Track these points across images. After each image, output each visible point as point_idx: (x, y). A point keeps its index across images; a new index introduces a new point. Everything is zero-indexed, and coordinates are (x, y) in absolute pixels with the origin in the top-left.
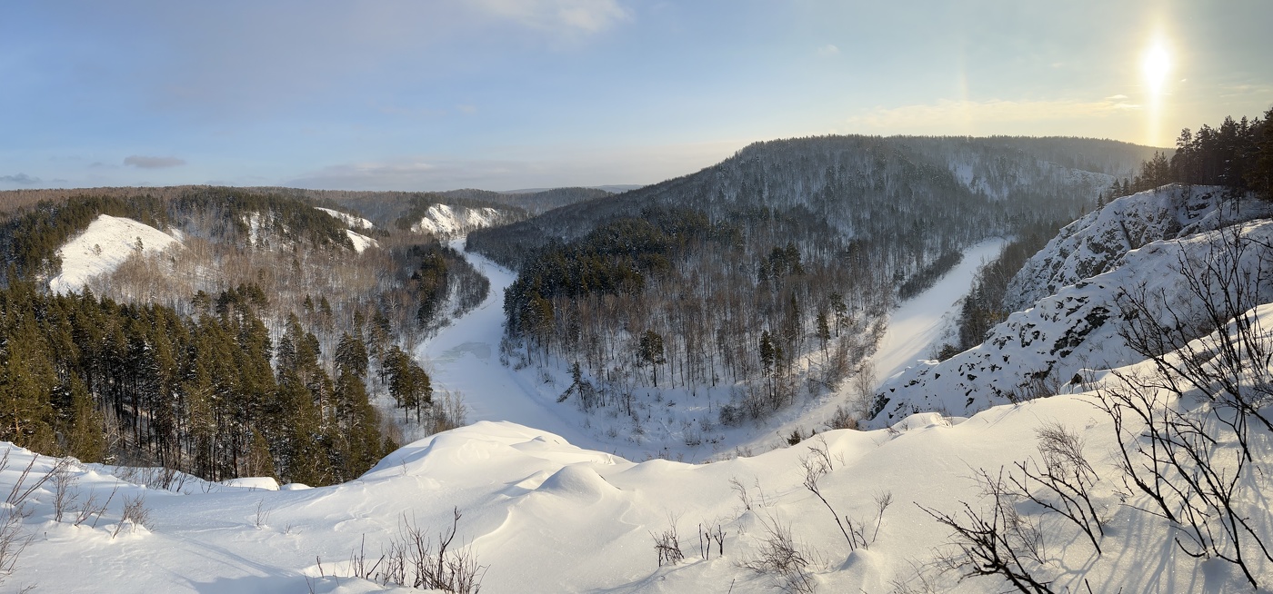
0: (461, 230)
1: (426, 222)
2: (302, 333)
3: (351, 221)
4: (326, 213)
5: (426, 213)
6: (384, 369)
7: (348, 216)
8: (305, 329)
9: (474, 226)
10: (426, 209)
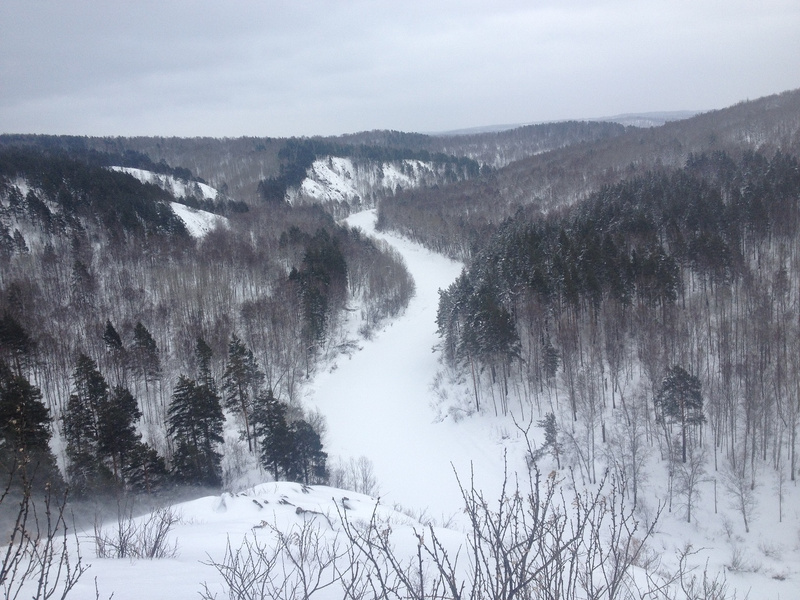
0: (367, 197)
1: (308, 185)
2: (105, 386)
3: (178, 188)
4: (129, 177)
5: (309, 172)
6: (251, 428)
7: (171, 179)
8: (111, 378)
9: (390, 190)
10: (309, 165)
